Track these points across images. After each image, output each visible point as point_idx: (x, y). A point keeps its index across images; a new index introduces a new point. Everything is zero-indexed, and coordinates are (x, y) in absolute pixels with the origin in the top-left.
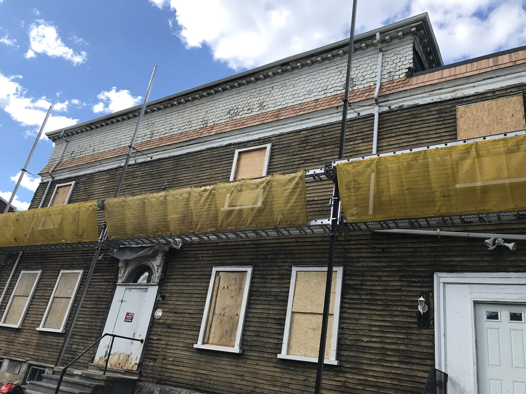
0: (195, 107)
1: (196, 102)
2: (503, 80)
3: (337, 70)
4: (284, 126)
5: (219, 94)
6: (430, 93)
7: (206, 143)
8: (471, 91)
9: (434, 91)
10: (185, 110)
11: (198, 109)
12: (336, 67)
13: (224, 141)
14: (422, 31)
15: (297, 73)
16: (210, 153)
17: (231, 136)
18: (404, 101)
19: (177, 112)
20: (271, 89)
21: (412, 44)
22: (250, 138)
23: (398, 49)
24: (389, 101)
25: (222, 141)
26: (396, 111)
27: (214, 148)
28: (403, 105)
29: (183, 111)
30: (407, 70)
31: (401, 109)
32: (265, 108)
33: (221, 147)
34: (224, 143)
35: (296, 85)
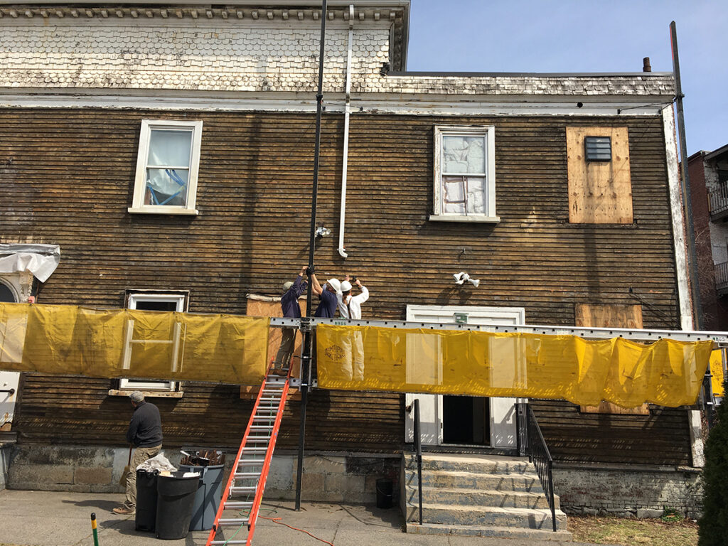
0: (53, 29)
1: (53, 21)
2: (478, 107)
3: (293, 37)
4: (221, 100)
5: (100, 19)
6: (407, 103)
7: (83, 97)
8: (448, 113)
9: (411, 100)
10: (31, 29)
11: (59, 34)
12: (290, 32)
13: (117, 100)
14: (401, 19)
15: (235, 24)
16: (94, 117)
17: (130, 96)
18: (378, 105)
19: (15, 29)
20: (193, 36)
21: (388, 31)
22: (165, 107)
23: (372, 33)
24: (360, 100)
25: (114, 101)
26: (369, 115)
27: (100, 109)
28: (377, 110)
29: (27, 29)
30: (382, 66)
31: (375, 115)
32: (186, 64)
33: (113, 110)
34: (120, 106)
35: (233, 42)
